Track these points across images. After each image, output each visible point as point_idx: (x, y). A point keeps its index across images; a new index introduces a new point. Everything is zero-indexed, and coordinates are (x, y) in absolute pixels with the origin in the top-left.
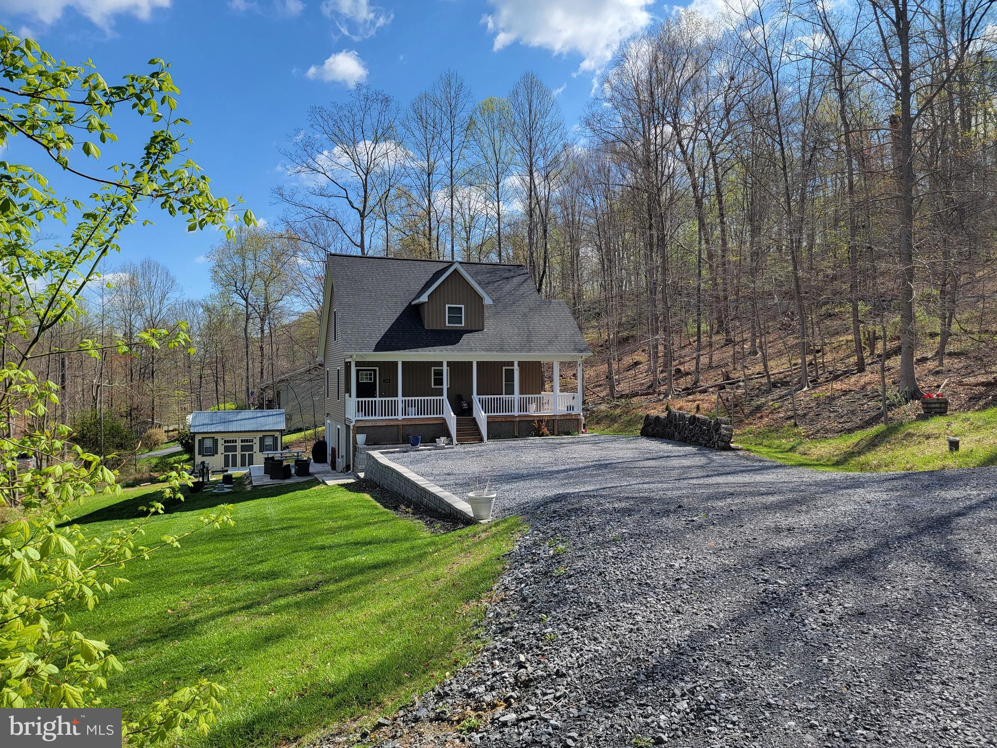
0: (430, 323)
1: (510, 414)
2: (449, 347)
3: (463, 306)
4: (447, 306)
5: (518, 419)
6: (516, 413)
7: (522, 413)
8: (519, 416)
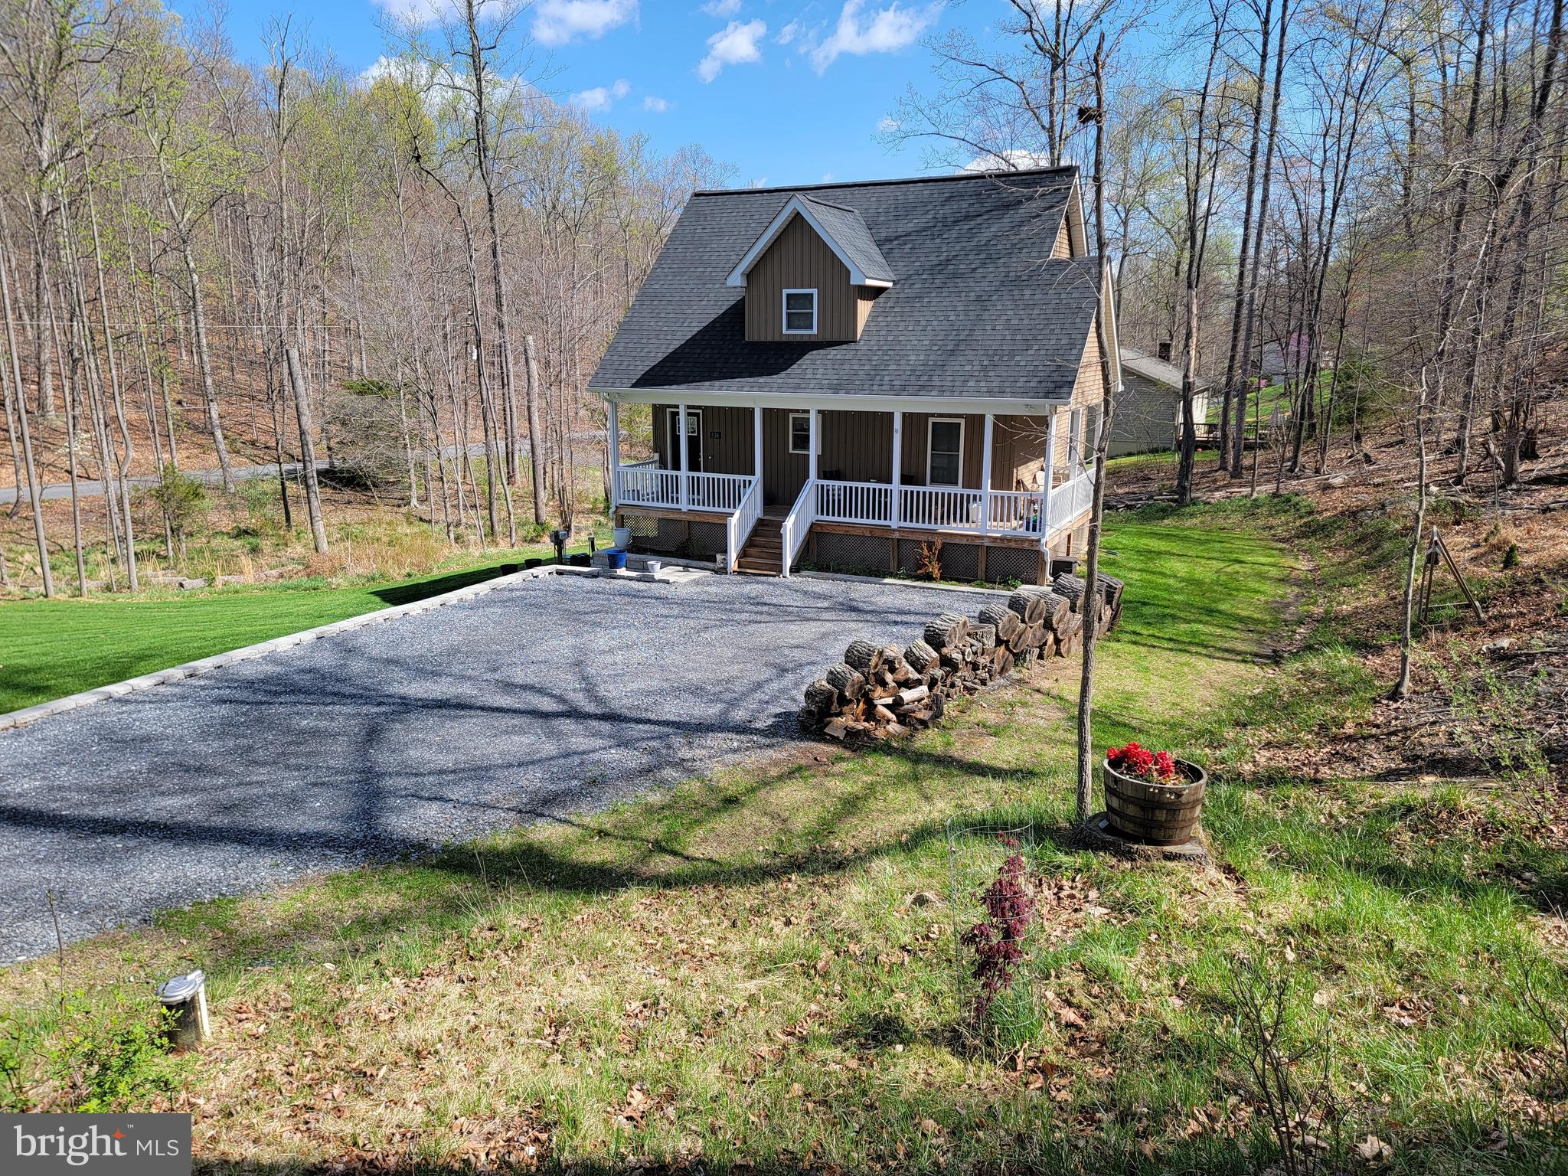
0: (755, 331)
1: (882, 522)
2: (761, 380)
3: (814, 291)
4: (785, 292)
5: (897, 535)
6: (895, 523)
7: (908, 524)
8: (901, 529)
